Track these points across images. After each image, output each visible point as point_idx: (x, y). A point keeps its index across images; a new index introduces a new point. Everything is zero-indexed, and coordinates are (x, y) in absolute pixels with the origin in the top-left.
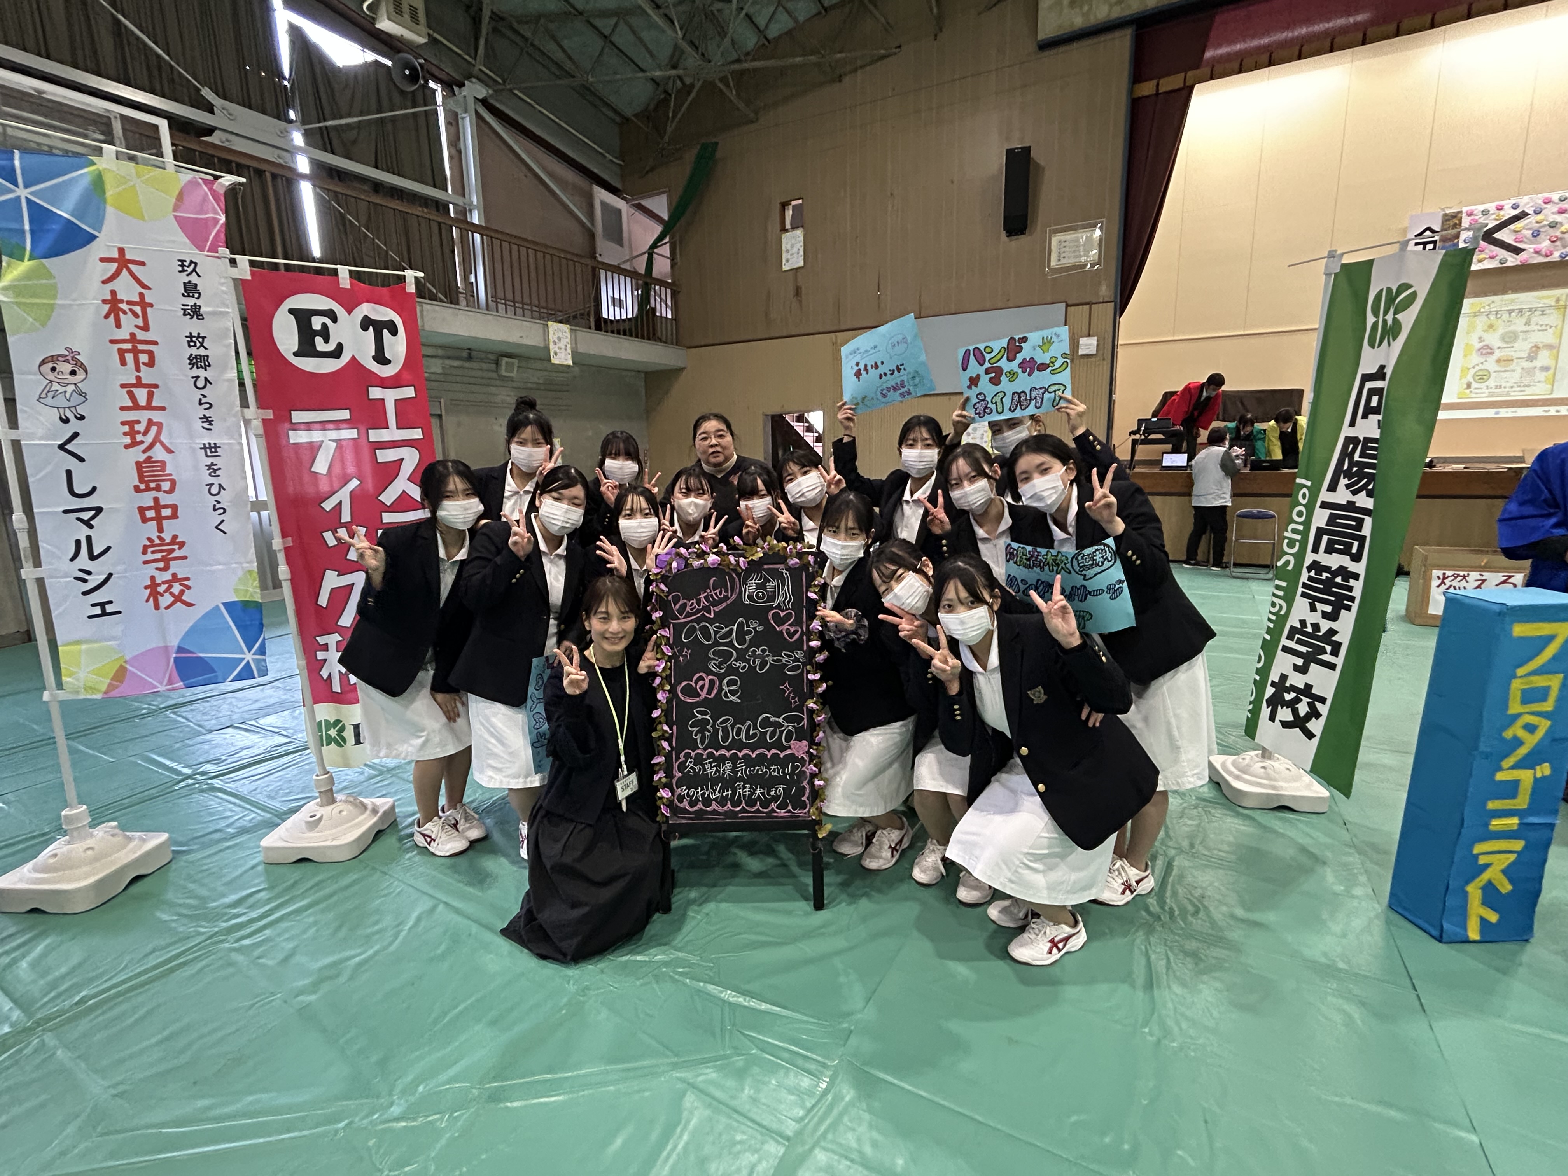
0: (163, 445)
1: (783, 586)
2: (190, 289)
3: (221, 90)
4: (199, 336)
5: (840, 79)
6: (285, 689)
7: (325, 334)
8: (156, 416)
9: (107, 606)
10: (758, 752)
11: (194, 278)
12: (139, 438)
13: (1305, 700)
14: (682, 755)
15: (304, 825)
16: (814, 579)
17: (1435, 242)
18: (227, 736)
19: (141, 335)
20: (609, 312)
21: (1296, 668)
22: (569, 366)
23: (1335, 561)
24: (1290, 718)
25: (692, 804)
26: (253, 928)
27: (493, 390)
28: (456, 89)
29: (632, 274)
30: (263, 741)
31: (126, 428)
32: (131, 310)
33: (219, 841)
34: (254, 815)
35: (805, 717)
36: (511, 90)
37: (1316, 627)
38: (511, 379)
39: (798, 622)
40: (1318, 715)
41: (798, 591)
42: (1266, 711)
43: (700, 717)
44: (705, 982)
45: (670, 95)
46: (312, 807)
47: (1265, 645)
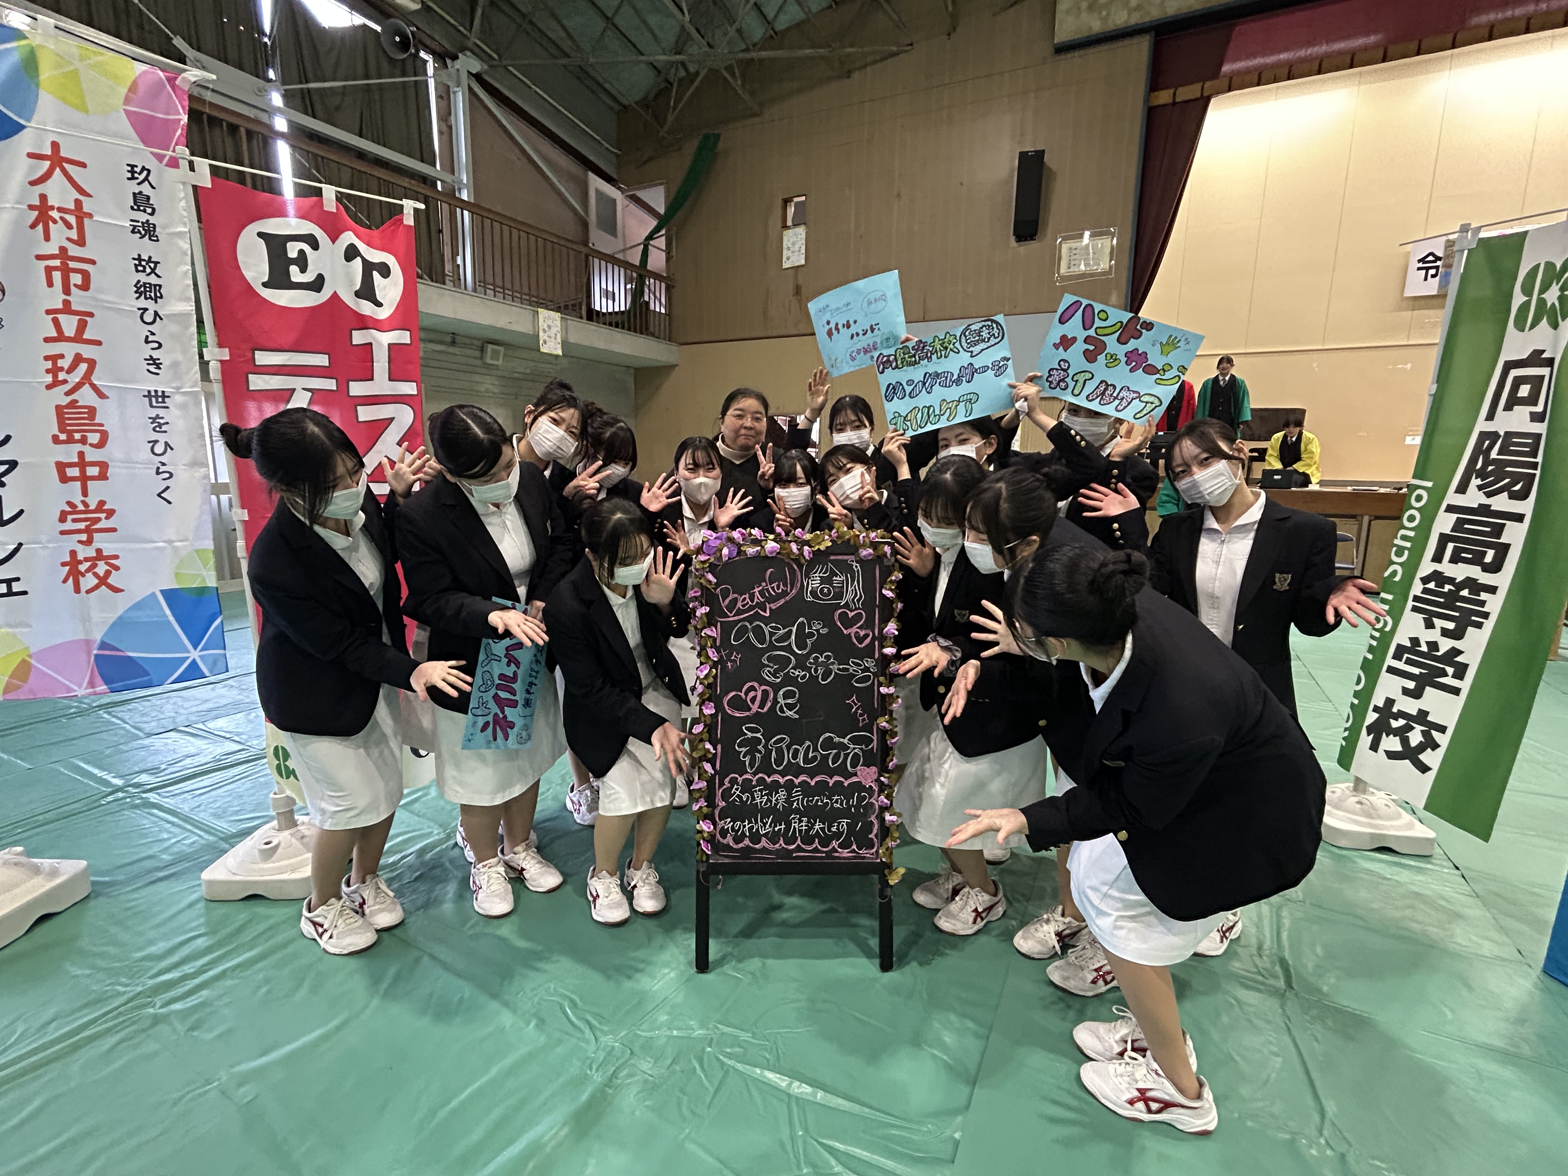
0: (94, 388)
1: (853, 582)
2: (140, 202)
3: (194, 40)
4: (149, 260)
5: (848, 74)
6: (239, 688)
7: (302, 262)
8: (87, 351)
9: (14, 584)
10: (818, 779)
11: (146, 189)
12: (62, 376)
13: (1419, 728)
14: (727, 779)
15: (257, 853)
16: (890, 574)
17: (1437, 268)
18: (169, 741)
19: (74, 250)
20: (600, 304)
21: (1406, 692)
22: (557, 356)
23: (1460, 572)
24: (1398, 748)
25: (737, 840)
26: (187, 988)
27: (477, 378)
28: (448, 61)
29: (625, 265)
30: (212, 748)
31: (49, 364)
32: (61, 218)
33: (150, 871)
34: (196, 838)
35: (875, 738)
36: (505, 67)
37: (1433, 646)
38: (497, 367)
39: (869, 624)
40: (1435, 746)
41: (869, 588)
42: (1365, 740)
43: (750, 734)
44: (762, 1067)
45: (672, 85)
46: (267, 831)
47: (1366, 666)
